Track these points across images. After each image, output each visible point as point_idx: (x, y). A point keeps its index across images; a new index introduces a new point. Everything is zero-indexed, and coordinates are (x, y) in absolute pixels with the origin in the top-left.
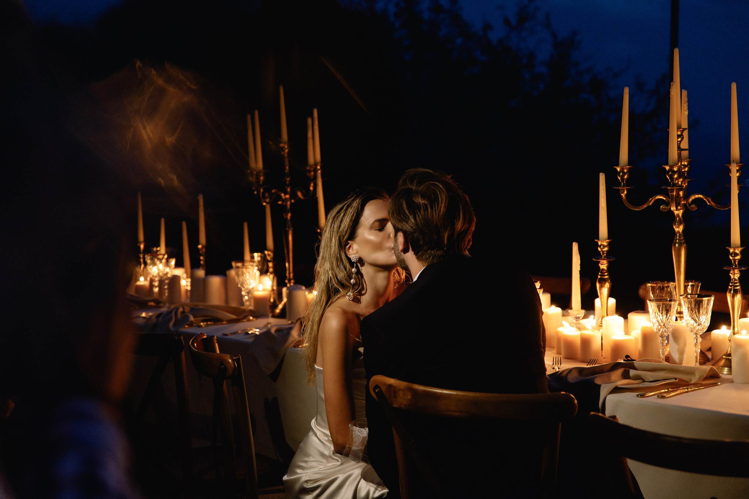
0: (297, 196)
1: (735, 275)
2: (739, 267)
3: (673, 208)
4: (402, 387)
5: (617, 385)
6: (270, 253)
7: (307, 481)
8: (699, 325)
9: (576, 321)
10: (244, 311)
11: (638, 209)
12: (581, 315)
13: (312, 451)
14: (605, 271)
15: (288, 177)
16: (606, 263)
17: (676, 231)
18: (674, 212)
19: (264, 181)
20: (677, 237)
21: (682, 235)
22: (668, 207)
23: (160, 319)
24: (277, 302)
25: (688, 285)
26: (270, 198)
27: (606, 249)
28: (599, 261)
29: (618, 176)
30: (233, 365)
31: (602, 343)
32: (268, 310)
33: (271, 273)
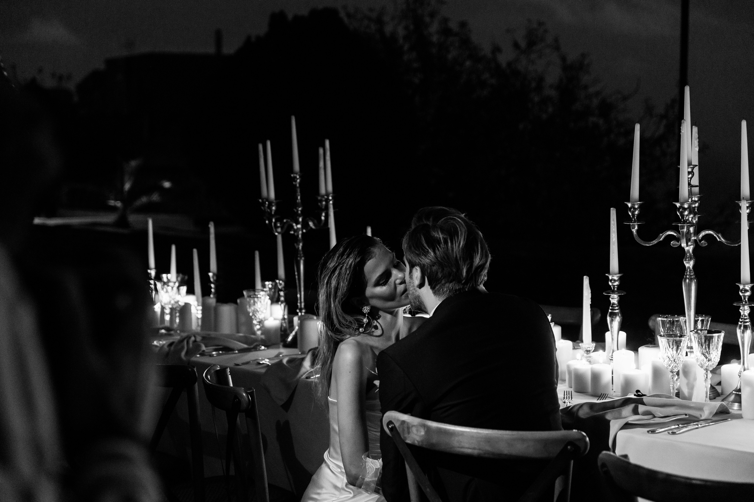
0: (309, 225)
1: (745, 311)
2: (749, 303)
3: (684, 245)
4: (415, 424)
5: (628, 421)
6: (281, 282)
8: (709, 361)
9: (587, 354)
10: (255, 340)
11: (648, 244)
12: (592, 349)
13: (325, 484)
14: (615, 306)
15: (299, 207)
16: (617, 297)
17: (686, 267)
18: (685, 248)
19: (276, 211)
20: (687, 273)
21: (692, 271)
22: (678, 242)
23: (172, 348)
24: (288, 331)
25: (698, 320)
26: (282, 228)
27: (617, 283)
28: (610, 296)
29: (629, 211)
30: (247, 399)
31: (612, 377)
32: (280, 339)
33: (282, 302)
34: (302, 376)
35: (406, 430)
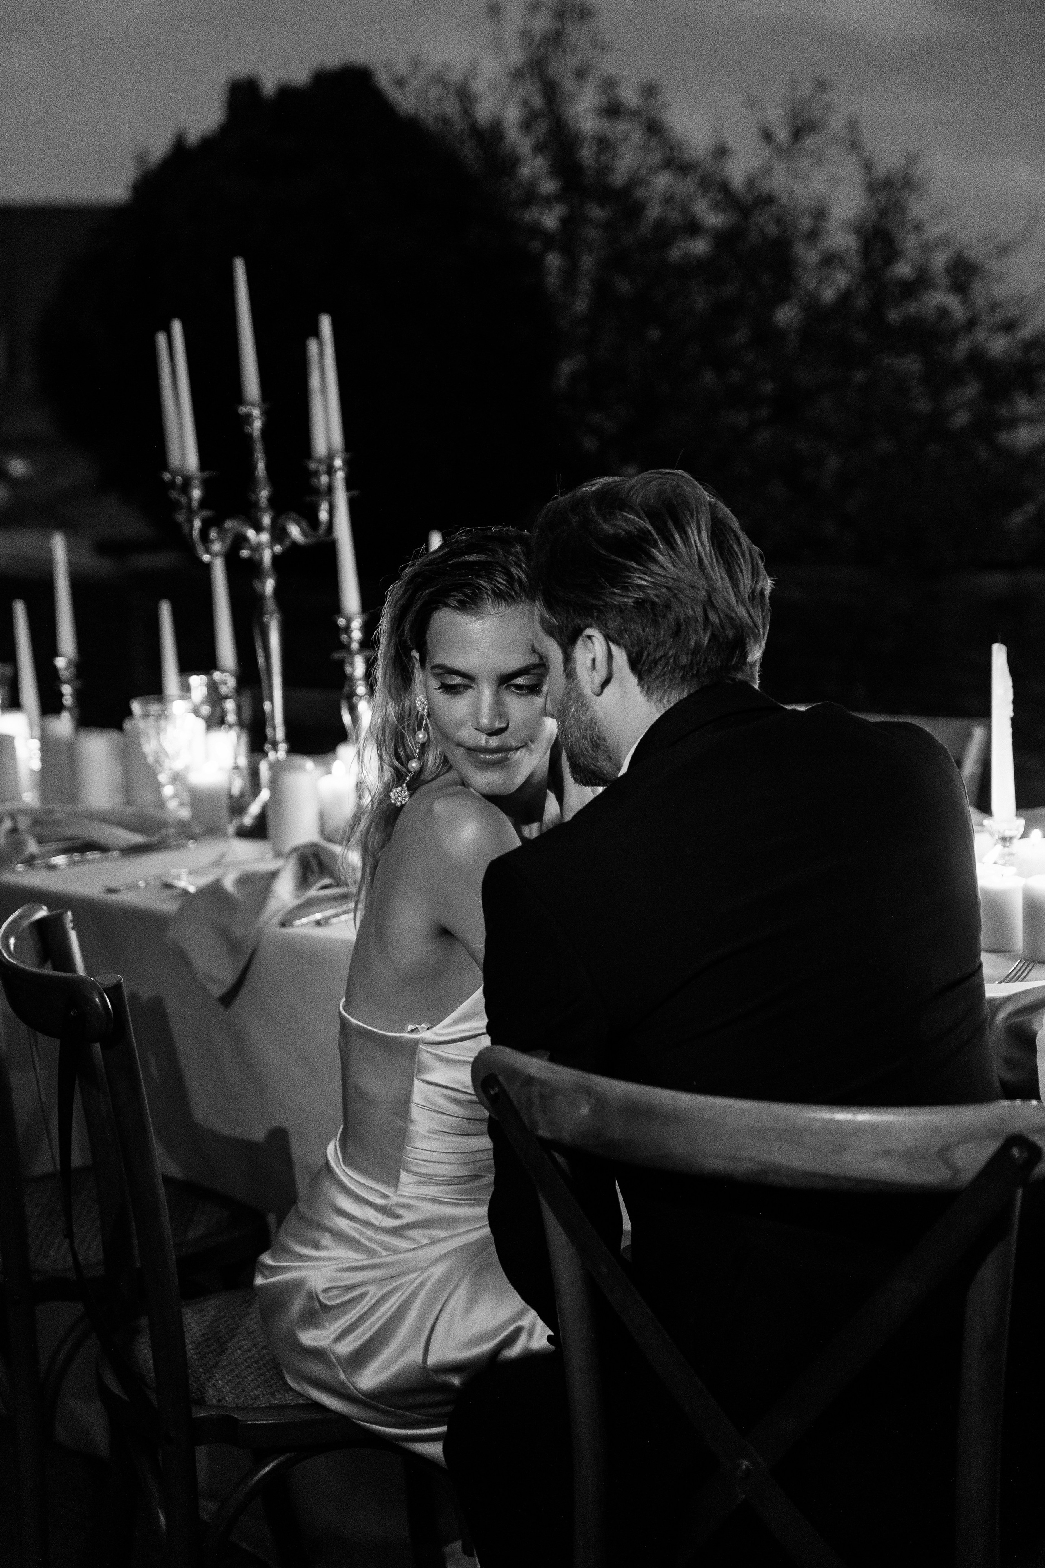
0: (287, 534)
6: (226, 676)
9: (1004, 846)
10: (165, 823)
12: (1016, 830)
15: (263, 489)
19: (202, 499)
26: (223, 543)
32: (226, 814)
34: (270, 919)
35: (537, 1102)
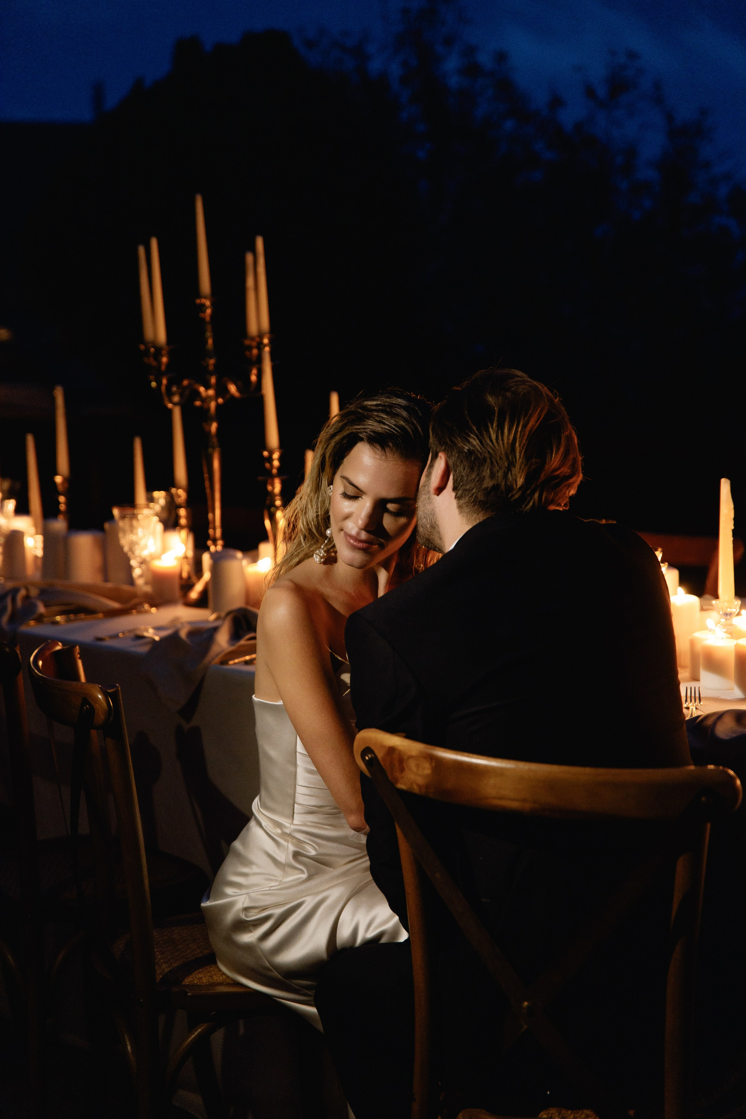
0: (227, 391)
4: (414, 753)
7: (246, 909)
9: (726, 620)
10: (134, 596)
12: (735, 608)
13: (256, 856)
15: (211, 358)
19: (168, 365)
24: (194, 578)
26: (181, 396)
30: (105, 706)
32: (177, 592)
33: (182, 527)
34: (213, 659)
35: (397, 764)
